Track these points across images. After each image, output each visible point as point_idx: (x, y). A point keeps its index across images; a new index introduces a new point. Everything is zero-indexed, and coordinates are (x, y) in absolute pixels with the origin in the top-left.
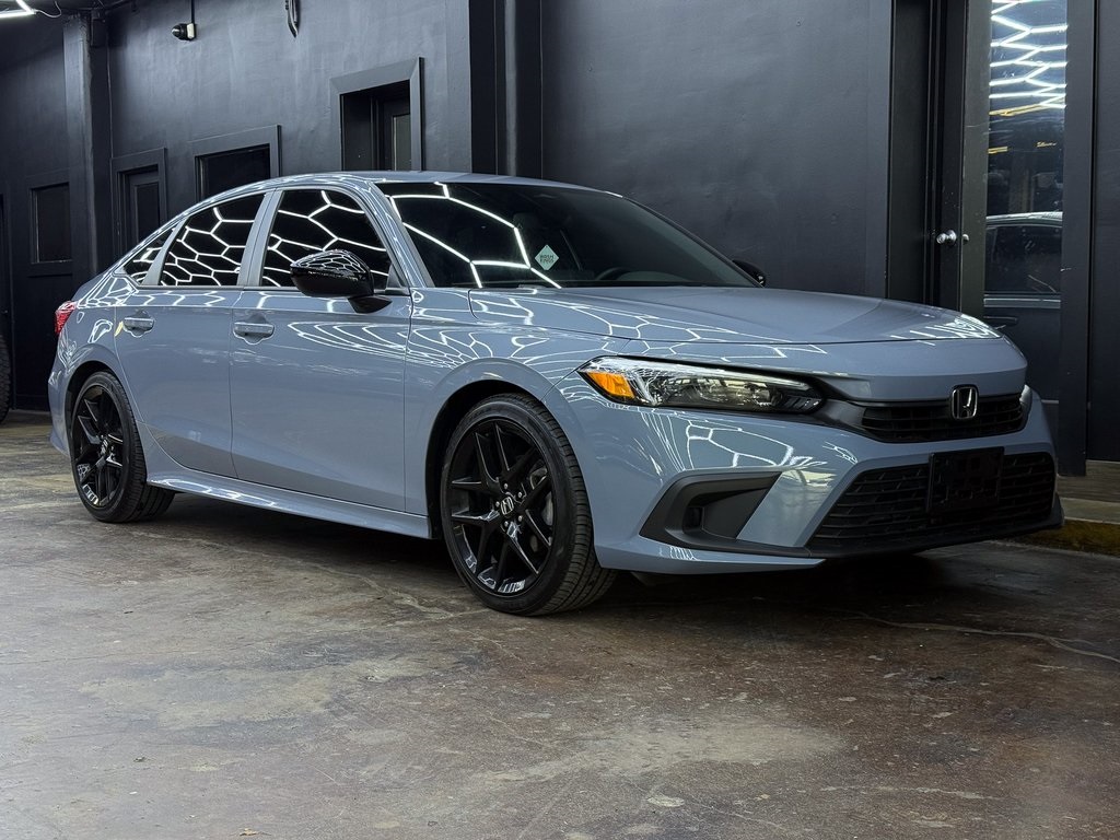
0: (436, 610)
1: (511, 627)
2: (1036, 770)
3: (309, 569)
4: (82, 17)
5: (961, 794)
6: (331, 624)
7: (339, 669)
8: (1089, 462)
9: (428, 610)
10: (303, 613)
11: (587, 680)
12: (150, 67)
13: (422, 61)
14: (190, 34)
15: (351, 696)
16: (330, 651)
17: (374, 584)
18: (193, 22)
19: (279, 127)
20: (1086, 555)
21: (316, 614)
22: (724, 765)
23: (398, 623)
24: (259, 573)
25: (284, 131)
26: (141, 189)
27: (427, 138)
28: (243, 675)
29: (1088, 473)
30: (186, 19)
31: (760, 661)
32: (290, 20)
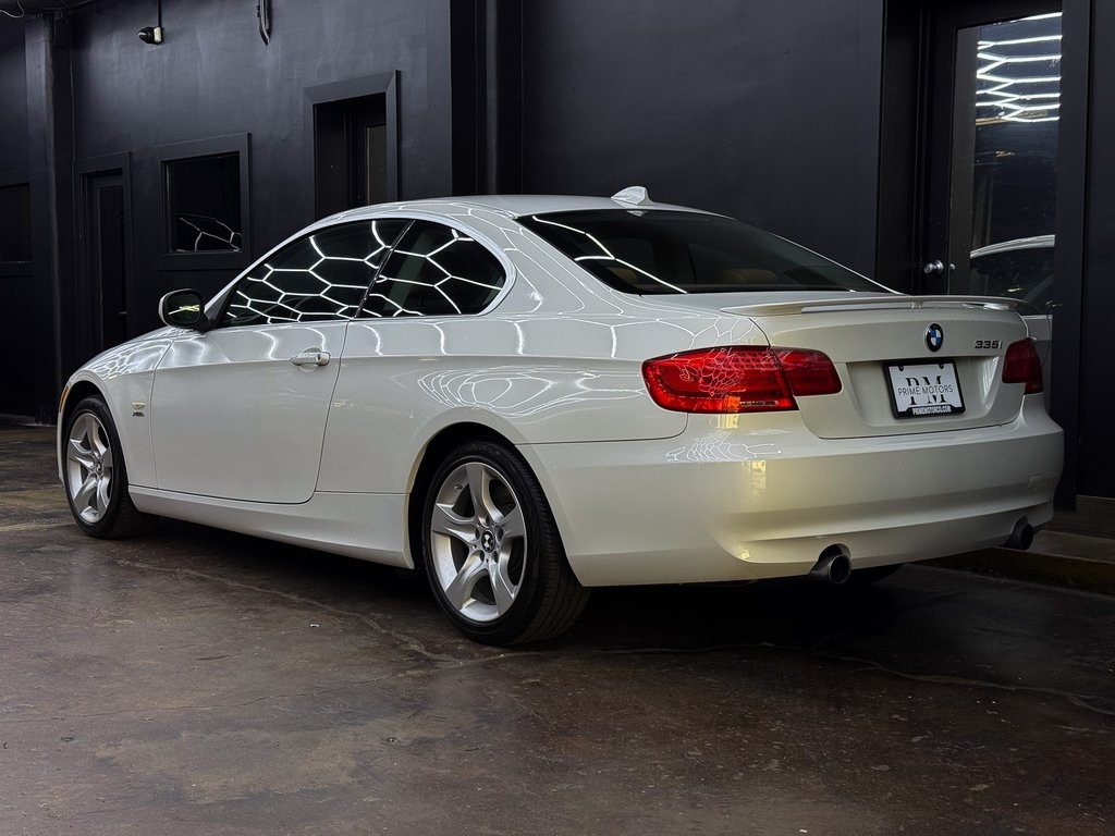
0: (445, 657)
1: (524, 678)
3: (305, 606)
4: (45, 17)
6: (341, 673)
7: (359, 729)
8: (1079, 497)
9: (436, 657)
11: (614, 743)
13: (398, 74)
14: (157, 38)
16: (346, 707)
17: (376, 627)
18: (160, 26)
19: (249, 135)
20: (1082, 593)
21: (323, 661)
23: (409, 672)
24: (256, 611)
25: (254, 139)
26: (103, 192)
27: (404, 151)
29: (1078, 508)
30: (154, 23)
31: (784, 721)
32: (261, 28)
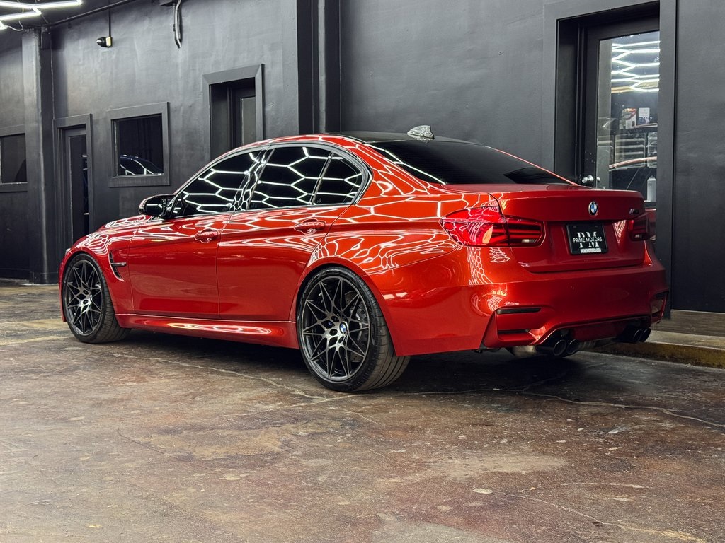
1: (363, 406)
2: (668, 474)
3: (230, 375)
4: (35, 30)
5: (633, 486)
7: (278, 429)
8: (673, 311)
9: (312, 397)
10: (241, 399)
11: (418, 433)
12: (81, 62)
13: (263, 66)
14: (108, 43)
15: (292, 442)
17: (274, 384)
18: (110, 36)
19: (168, 103)
21: (248, 399)
22: (507, 474)
24: (203, 377)
25: (172, 106)
26: (73, 139)
27: (266, 113)
29: (672, 317)
30: (106, 34)
32: (176, 38)
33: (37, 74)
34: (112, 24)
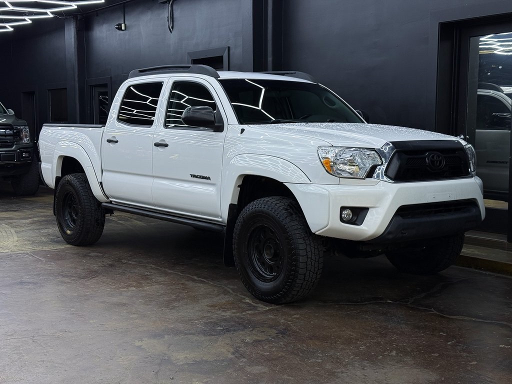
0: (260, 305)
1: (293, 315)
3: (201, 282)
4: (73, 17)
6: (221, 311)
10: (207, 306)
11: (331, 343)
13: (229, 48)
14: (123, 28)
15: (241, 349)
16: (225, 326)
17: (231, 292)
18: (124, 23)
21: (212, 306)
23: (247, 312)
24: (182, 284)
28: (195, 338)
31: (397, 334)
32: (169, 26)
33: (74, 48)
34: (126, 15)
